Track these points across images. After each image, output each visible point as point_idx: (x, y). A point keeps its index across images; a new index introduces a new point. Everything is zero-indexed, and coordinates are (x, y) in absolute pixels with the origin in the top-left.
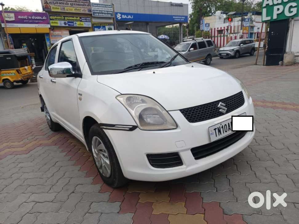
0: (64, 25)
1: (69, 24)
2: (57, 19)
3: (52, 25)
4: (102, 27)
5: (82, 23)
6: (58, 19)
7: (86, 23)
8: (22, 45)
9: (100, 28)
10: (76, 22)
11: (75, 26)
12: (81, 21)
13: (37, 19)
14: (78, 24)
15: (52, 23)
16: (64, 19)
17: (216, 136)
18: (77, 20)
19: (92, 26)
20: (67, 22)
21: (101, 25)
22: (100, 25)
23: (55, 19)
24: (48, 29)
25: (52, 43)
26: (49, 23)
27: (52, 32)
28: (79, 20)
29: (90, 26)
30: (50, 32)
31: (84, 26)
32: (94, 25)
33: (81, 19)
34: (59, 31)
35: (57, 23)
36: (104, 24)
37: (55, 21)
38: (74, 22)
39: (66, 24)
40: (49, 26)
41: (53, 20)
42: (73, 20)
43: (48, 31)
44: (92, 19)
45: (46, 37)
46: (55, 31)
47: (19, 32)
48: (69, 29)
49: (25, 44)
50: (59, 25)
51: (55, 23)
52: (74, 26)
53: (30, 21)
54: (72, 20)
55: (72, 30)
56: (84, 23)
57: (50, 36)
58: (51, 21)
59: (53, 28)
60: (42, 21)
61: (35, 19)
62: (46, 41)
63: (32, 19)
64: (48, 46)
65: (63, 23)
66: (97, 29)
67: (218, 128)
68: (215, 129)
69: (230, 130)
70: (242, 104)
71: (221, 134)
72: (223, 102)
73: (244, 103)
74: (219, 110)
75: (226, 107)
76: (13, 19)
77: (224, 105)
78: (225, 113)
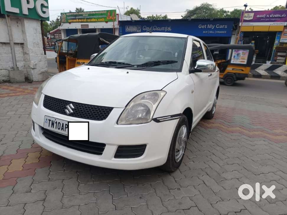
13: (274, 17)
17: (49, 126)
24: (284, 27)
25: (280, 42)
30: (284, 30)
40: (285, 24)
45: (277, 35)
49: (253, 42)
53: (267, 20)
57: (283, 34)
60: (279, 19)
61: (272, 18)
62: (276, 40)
63: (269, 18)
64: (275, 45)
67: (52, 121)
68: (50, 120)
69: (63, 130)
70: (98, 119)
71: (53, 127)
72: (73, 105)
73: (102, 119)
74: (66, 109)
75: (73, 111)
76: (251, 18)
77: (73, 107)
78: (68, 114)
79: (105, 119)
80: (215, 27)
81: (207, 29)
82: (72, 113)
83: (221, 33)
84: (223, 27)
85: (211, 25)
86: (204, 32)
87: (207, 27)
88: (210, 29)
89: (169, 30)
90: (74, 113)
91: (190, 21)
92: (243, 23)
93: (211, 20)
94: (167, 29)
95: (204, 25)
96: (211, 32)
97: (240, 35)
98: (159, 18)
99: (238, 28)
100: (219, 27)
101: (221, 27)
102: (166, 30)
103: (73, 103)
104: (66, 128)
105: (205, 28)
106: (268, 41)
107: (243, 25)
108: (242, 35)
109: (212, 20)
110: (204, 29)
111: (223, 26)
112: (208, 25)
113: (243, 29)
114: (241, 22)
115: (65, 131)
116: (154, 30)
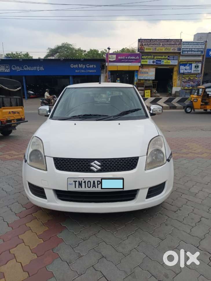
0: (152, 63)
1: (157, 62)
2: (147, 58)
3: (142, 63)
4: (188, 65)
5: (169, 61)
6: (149, 58)
7: (173, 61)
8: (117, 80)
9: (186, 66)
10: (164, 61)
11: (163, 64)
12: (168, 59)
13: (131, 59)
14: (165, 63)
15: (143, 61)
16: (154, 58)
17: (75, 187)
18: (165, 58)
19: (178, 63)
20: (155, 61)
21: (188, 63)
22: (186, 63)
23: (146, 58)
24: (139, 67)
25: (138, 78)
26: (140, 62)
27: (141, 69)
28: (167, 59)
29: (177, 64)
30: (139, 69)
31: (171, 63)
32: (181, 63)
33: (169, 58)
34: (147, 69)
35: (147, 62)
36: (192, 62)
37: (145, 60)
38: (162, 60)
39: (154, 63)
40: (140, 64)
41: (144, 59)
42: (162, 58)
43: (138, 69)
44: (179, 57)
45: (135, 74)
46: (143, 69)
47: (116, 69)
48: (156, 67)
49: (119, 79)
50: (148, 63)
51: (145, 61)
52: (161, 64)
53: (126, 61)
54: (160, 58)
55: (158, 67)
56: (171, 61)
57: (139, 73)
58: (142, 60)
59: (142, 66)
60: (135, 61)
61: (130, 59)
62: (135, 77)
63: (128, 59)
64: (135, 81)
65: (152, 62)
66: (182, 66)
67: (79, 181)
68: (75, 182)
69: (95, 187)
70: (129, 170)
71: (81, 187)
72: (99, 162)
73: (132, 169)
74: (91, 167)
75: (100, 167)
76: (115, 59)
77: (99, 164)
78: (95, 171)
79: (135, 168)
80: (86, 67)
81: (78, 68)
82: (100, 169)
83: (91, 72)
84: (93, 67)
85: (82, 65)
86: (76, 71)
87: (78, 66)
88: (82, 69)
89: (41, 69)
90: (102, 169)
91: (62, 61)
92: (109, 63)
93: (81, 60)
94: (40, 68)
95: (76, 65)
96: (83, 71)
97: (108, 73)
98: (20, 56)
99: (105, 67)
100: (89, 67)
101: (91, 66)
102: (39, 70)
103: (97, 160)
104: (98, 184)
105: (77, 67)
106: (127, 78)
107: (109, 65)
108: (110, 74)
109: (83, 60)
110: (76, 69)
111: (93, 65)
112: (80, 65)
113: (110, 69)
114: (107, 62)
115: (98, 187)
116: (25, 69)
